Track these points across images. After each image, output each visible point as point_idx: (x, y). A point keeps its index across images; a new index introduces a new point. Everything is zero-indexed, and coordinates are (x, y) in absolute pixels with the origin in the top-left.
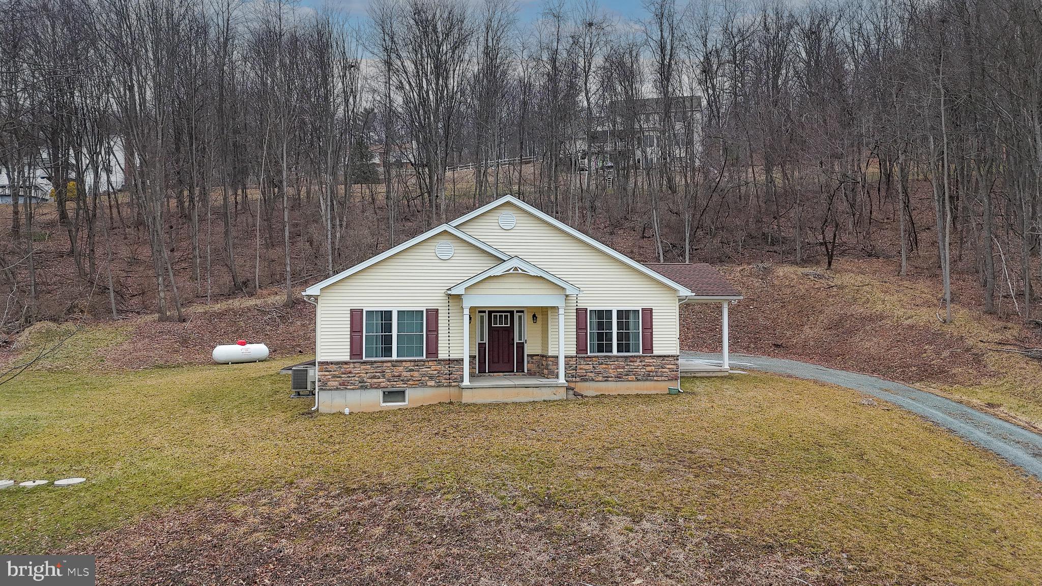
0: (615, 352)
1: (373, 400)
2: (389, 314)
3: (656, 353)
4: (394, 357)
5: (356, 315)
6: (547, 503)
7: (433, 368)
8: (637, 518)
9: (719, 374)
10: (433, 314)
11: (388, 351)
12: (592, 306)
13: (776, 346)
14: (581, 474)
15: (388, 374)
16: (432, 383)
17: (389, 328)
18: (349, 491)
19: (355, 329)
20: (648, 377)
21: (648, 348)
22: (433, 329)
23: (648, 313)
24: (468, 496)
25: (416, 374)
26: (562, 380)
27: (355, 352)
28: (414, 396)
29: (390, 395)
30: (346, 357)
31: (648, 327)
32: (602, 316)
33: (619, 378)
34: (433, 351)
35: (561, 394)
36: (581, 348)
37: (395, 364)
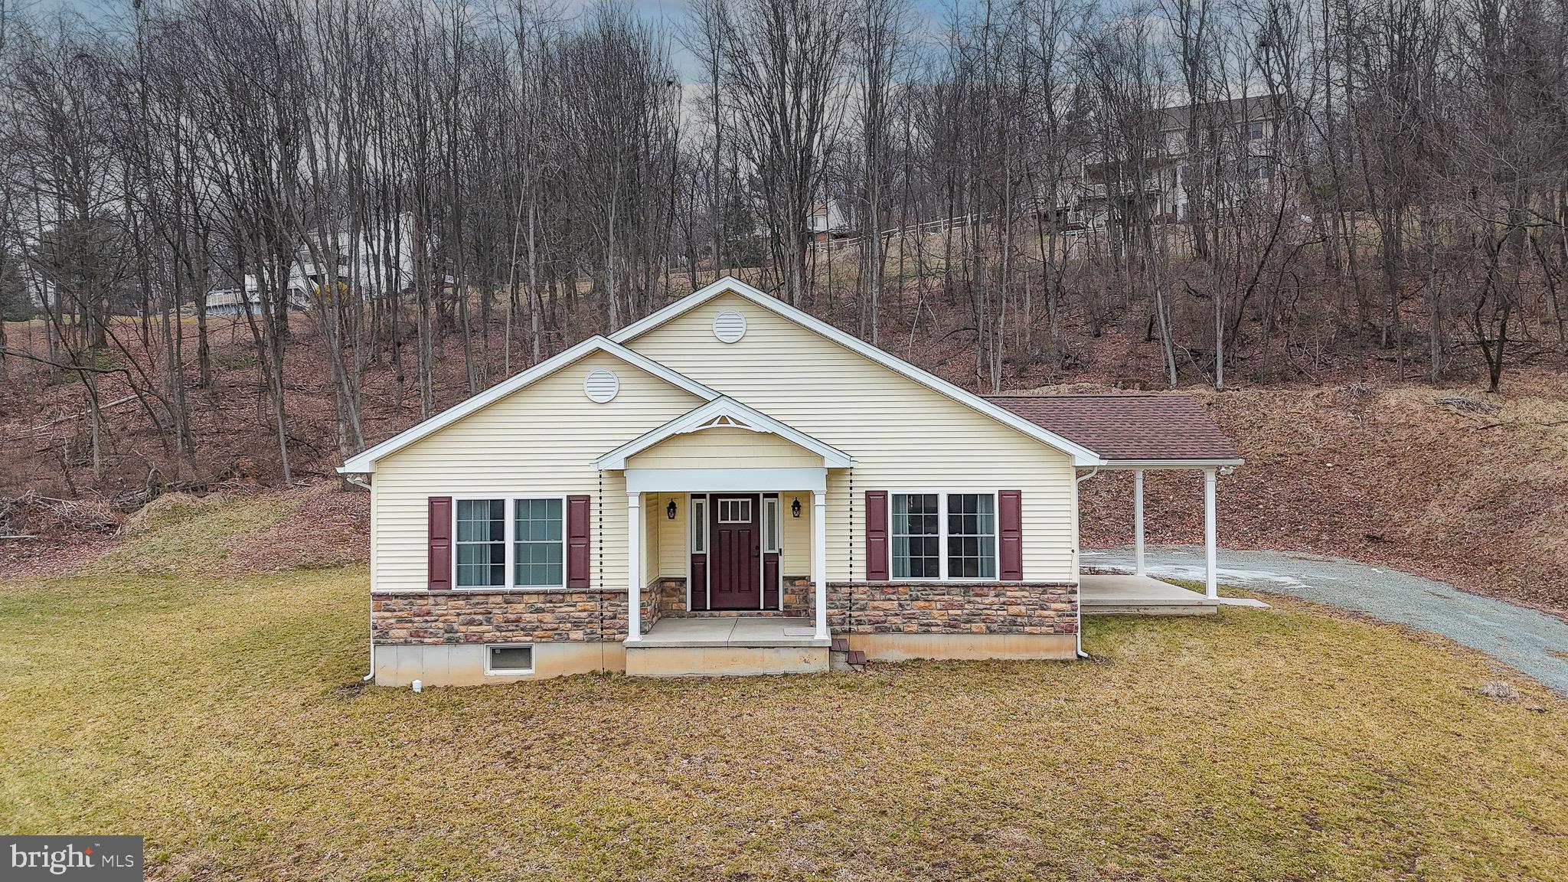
0: (944, 576)
1: (471, 663)
2: (498, 506)
3: (1028, 577)
4: (509, 584)
5: (438, 507)
7: (580, 607)
9: (1198, 611)
10: (580, 506)
11: (498, 576)
12: (896, 487)
13: (1373, 539)
15: (498, 617)
16: (578, 635)
17: (498, 531)
19: (437, 534)
20: (1011, 626)
21: (1013, 568)
22: (580, 532)
23: (1012, 501)
25: (548, 617)
26: (821, 633)
27: (438, 576)
28: (547, 659)
29: (504, 655)
30: (423, 587)
31: (1012, 526)
32: (921, 508)
33: (952, 626)
34: (579, 575)
35: (820, 662)
36: (875, 567)
37: (510, 598)
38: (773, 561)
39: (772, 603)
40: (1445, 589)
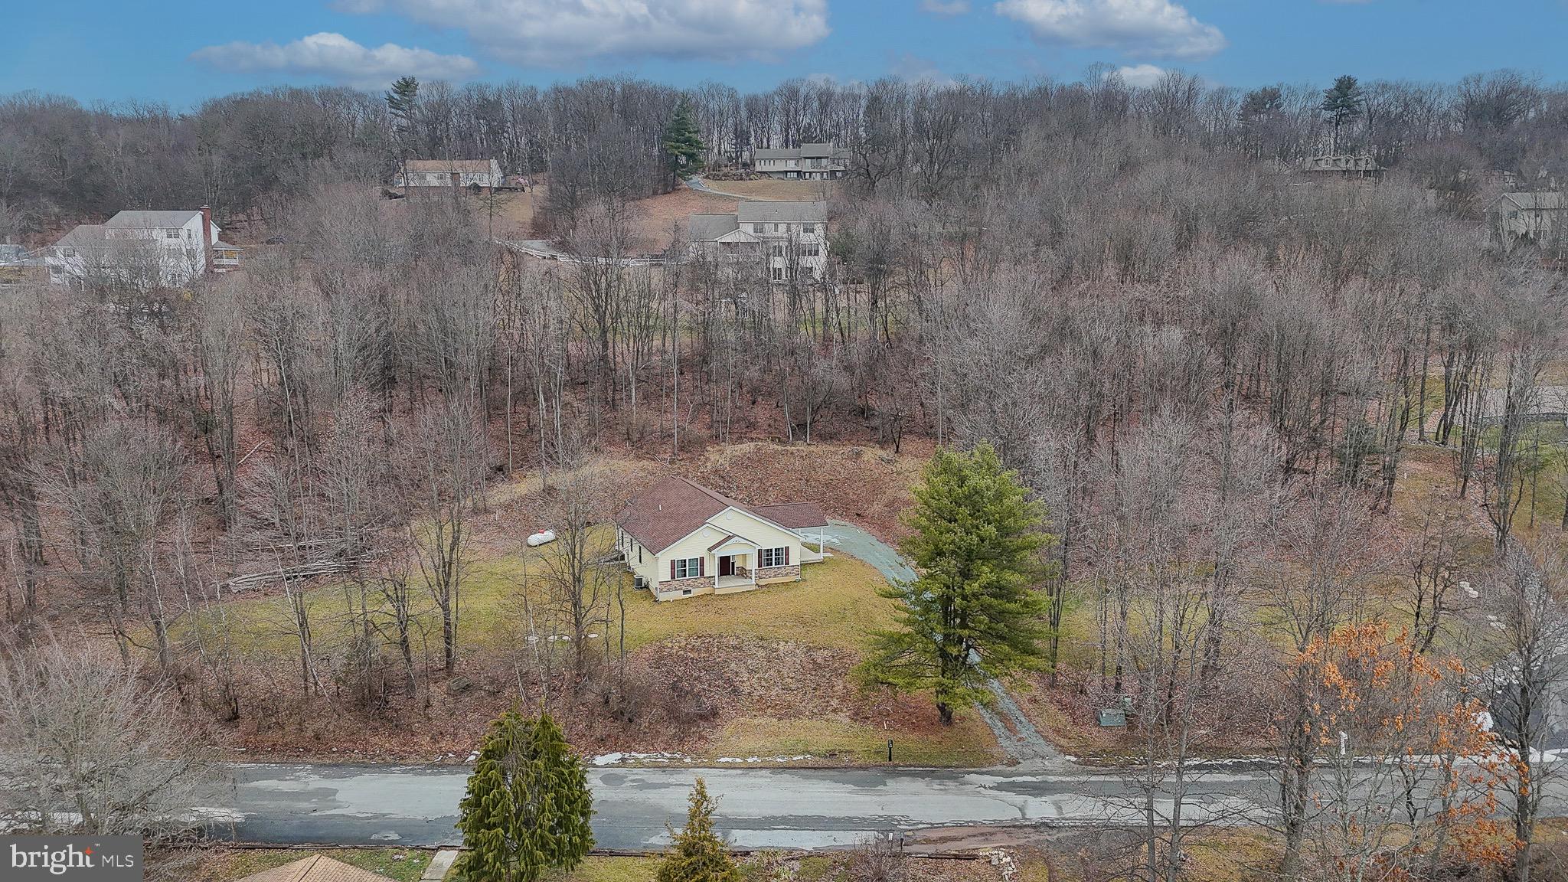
0: (774, 566)
1: (679, 595)
2: (685, 561)
3: (790, 563)
4: (687, 577)
5: (673, 562)
6: (762, 639)
7: (702, 580)
8: (787, 642)
9: (819, 561)
10: (702, 559)
11: (685, 576)
12: (764, 547)
13: (858, 515)
14: (769, 628)
15: (685, 584)
16: (702, 586)
17: (685, 566)
18: (700, 637)
19: (673, 568)
20: (787, 575)
21: (787, 562)
22: (702, 565)
23: (787, 548)
24: (738, 638)
25: (696, 583)
26: (754, 583)
27: (673, 577)
28: (695, 592)
29: (685, 592)
30: (669, 579)
31: (787, 554)
32: (769, 551)
33: (775, 576)
34: (702, 574)
35: (754, 587)
36: (760, 565)
37: (687, 580)
38: (733, 563)
39: (733, 573)
40: (874, 540)
